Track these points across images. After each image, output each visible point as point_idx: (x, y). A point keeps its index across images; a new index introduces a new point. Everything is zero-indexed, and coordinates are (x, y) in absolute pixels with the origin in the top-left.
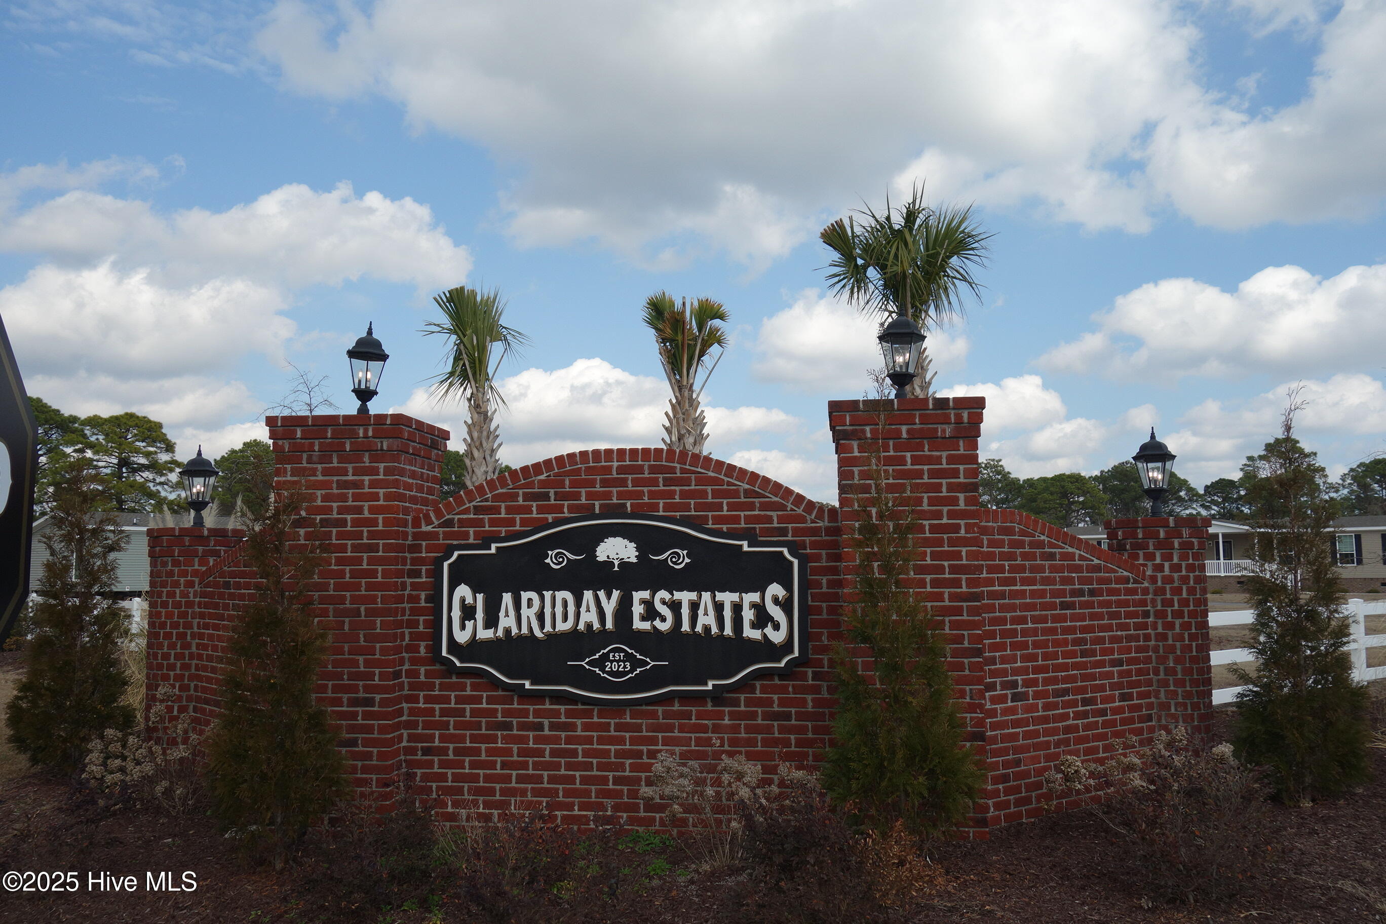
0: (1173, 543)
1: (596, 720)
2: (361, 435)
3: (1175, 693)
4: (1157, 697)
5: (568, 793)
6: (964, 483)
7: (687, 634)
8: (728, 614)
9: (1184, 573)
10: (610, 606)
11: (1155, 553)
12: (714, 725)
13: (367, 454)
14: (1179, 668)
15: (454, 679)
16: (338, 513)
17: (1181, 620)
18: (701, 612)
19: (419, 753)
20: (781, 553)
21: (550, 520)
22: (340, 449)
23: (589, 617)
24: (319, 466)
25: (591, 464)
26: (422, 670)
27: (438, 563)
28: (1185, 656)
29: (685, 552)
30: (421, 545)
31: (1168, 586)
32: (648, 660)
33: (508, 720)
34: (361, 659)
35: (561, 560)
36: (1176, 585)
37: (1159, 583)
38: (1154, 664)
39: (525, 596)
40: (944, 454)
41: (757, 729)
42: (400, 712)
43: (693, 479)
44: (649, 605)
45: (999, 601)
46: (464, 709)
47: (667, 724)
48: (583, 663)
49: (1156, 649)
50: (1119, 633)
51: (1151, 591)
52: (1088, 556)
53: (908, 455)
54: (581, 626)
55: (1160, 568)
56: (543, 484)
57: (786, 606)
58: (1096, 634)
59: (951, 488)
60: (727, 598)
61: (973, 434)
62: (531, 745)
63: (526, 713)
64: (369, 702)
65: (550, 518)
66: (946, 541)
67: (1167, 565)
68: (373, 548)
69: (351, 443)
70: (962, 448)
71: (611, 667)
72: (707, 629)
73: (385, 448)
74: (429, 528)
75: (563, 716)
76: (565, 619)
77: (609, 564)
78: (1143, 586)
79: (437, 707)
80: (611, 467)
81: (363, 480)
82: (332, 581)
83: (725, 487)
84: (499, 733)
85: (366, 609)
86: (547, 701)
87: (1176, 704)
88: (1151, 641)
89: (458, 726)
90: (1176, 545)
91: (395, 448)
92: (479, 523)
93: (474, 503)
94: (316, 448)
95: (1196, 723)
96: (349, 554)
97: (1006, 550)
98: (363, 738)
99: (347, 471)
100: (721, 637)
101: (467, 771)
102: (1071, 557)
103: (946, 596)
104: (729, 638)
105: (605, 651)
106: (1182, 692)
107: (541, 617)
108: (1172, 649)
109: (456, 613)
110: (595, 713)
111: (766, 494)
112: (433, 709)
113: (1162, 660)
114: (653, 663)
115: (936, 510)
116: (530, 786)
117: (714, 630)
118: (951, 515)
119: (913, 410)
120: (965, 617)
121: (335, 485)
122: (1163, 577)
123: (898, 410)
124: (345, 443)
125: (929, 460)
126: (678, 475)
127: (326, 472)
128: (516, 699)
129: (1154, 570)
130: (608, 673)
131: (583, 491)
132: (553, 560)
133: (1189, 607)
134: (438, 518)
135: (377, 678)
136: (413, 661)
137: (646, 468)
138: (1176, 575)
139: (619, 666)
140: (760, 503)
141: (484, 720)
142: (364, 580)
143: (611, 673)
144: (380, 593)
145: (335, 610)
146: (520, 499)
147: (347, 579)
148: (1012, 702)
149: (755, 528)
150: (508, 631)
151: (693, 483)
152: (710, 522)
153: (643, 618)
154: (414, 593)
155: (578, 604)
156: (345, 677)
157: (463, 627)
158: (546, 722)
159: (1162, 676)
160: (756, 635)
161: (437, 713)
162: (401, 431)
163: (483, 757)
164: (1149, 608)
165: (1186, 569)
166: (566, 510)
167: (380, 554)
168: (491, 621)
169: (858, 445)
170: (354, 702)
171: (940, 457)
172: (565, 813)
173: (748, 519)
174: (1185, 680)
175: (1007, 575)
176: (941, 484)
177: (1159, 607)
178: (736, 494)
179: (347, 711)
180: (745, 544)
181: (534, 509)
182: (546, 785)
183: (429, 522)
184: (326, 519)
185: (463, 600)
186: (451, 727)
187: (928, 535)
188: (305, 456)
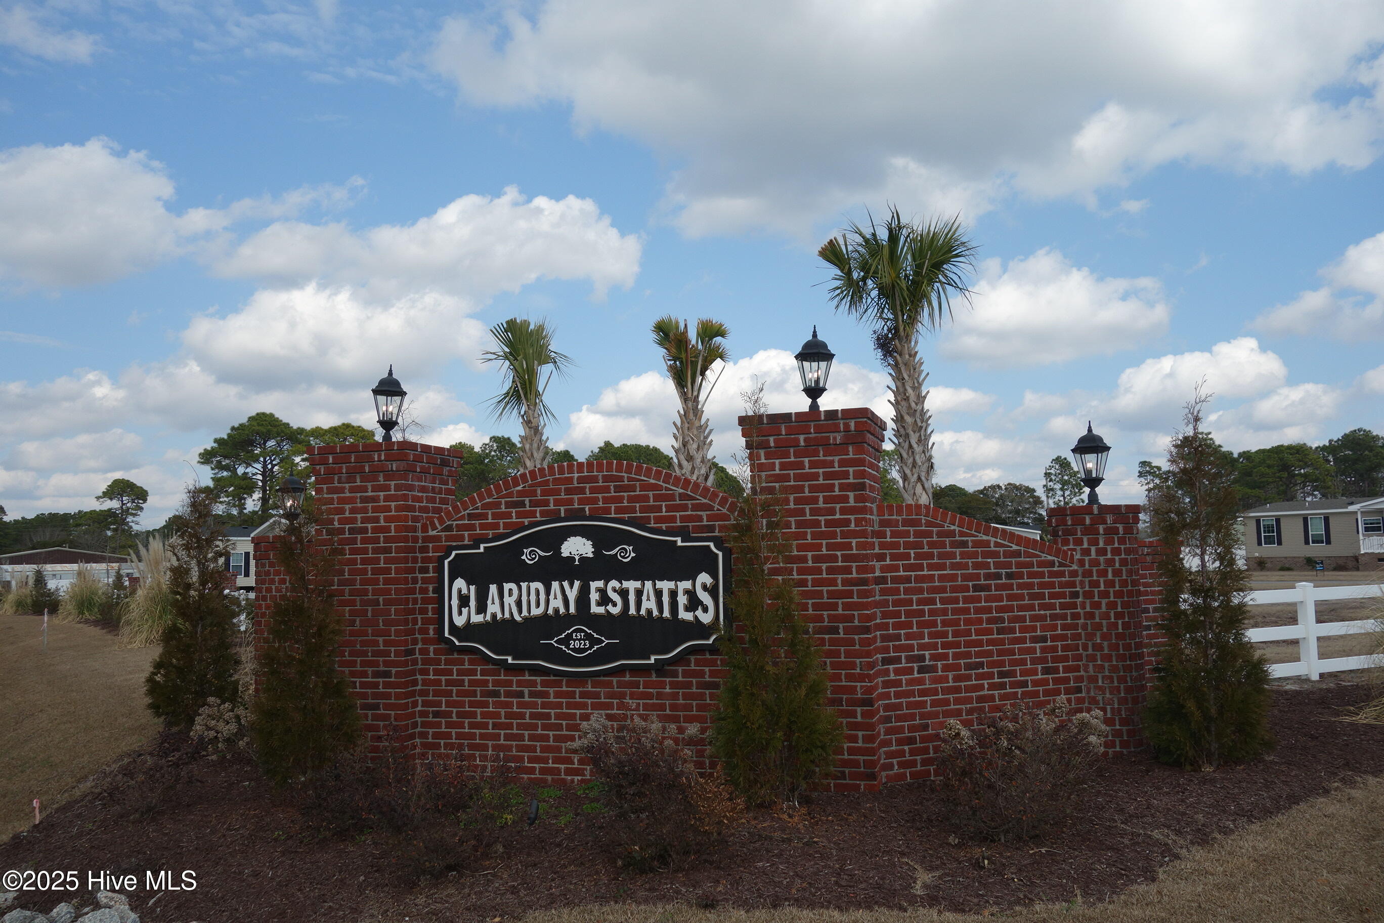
0: (1098, 529)
1: (564, 688)
2: (376, 459)
3: (1102, 667)
4: (1086, 671)
5: (544, 749)
6: (854, 483)
7: (634, 617)
8: (666, 599)
9: (1109, 556)
10: (572, 594)
11: (1082, 538)
12: (657, 692)
13: (381, 474)
14: (1105, 644)
15: (456, 656)
16: (362, 523)
17: (1107, 600)
18: (644, 598)
19: (431, 715)
20: (708, 546)
21: (526, 524)
22: (361, 471)
23: (557, 603)
24: (347, 485)
25: (557, 476)
26: (432, 648)
27: (441, 560)
28: (1111, 633)
29: (631, 548)
30: (428, 546)
31: (1095, 569)
32: (603, 638)
33: (497, 688)
34: (381, 639)
35: (534, 556)
36: (1102, 567)
37: (1087, 566)
38: (1083, 641)
39: (507, 586)
40: (836, 458)
41: (692, 696)
42: (415, 683)
43: (638, 485)
44: (603, 592)
45: (904, 585)
46: (463, 680)
47: (621, 691)
48: (552, 642)
49: (1085, 627)
50: (1042, 612)
51: (1080, 573)
52: (1006, 543)
53: (806, 460)
54: (550, 611)
55: (1087, 552)
56: (520, 494)
57: (713, 591)
58: (1016, 614)
59: (842, 487)
60: (665, 586)
61: (860, 440)
62: (515, 710)
63: (510, 683)
64: (387, 674)
65: (526, 521)
66: (839, 534)
67: (1093, 549)
68: (387, 550)
69: (369, 466)
70: (851, 453)
71: (574, 645)
72: (649, 612)
73: (394, 469)
74: (434, 533)
75: (539, 686)
76: (538, 605)
77: (571, 559)
78: (1071, 569)
79: (443, 678)
80: (572, 478)
81: (379, 496)
82: (358, 577)
83: (664, 492)
84: (490, 700)
85: (384, 599)
86: (527, 673)
87: (1103, 677)
88: (1080, 619)
89: (460, 694)
90: (1101, 531)
91: (402, 469)
92: (471, 527)
93: (468, 511)
94: (344, 471)
95: (1122, 695)
96: (370, 556)
97: (911, 539)
98: (384, 703)
99: (368, 489)
100: (660, 618)
101: (466, 730)
102: (987, 544)
103: (839, 581)
104: (667, 620)
105: (569, 632)
106: (1109, 666)
107: (519, 603)
108: (1099, 627)
109: (455, 602)
110: (564, 683)
111: (698, 497)
112: (440, 680)
113: (1090, 636)
114: (607, 641)
115: (830, 507)
116: (514, 743)
117: (655, 613)
118: (843, 511)
119: (809, 421)
120: (855, 600)
121: (358, 500)
122: (1090, 560)
123: (795, 422)
124: (364, 466)
125: (824, 464)
126: (626, 483)
127: (352, 490)
128: (502, 672)
129: (1082, 555)
130: (572, 650)
131: (551, 498)
132: (529, 556)
133: (1115, 587)
134: (441, 525)
135: (392, 655)
136: (425, 642)
137: (600, 478)
138: (1102, 559)
139: (580, 644)
140: (692, 504)
141: (479, 689)
142: (381, 576)
143: (574, 650)
144: (393, 587)
145: (361, 600)
146: (503, 506)
147: (369, 576)
148: (918, 673)
149: (688, 526)
150: (494, 616)
151: (638, 489)
152: (652, 522)
153: (599, 604)
154: (424, 586)
155: (548, 593)
156: (370, 654)
157: (460, 613)
158: (526, 691)
159: (1090, 651)
160: (688, 616)
161: (443, 683)
162: (406, 455)
163: (479, 719)
164: (1078, 589)
165: (1112, 552)
166: (538, 515)
167: (393, 555)
168: (482, 608)
169: (765, 453)
170: (376, 674)
171: (833, 461)
172: (542, 765)
173: (683, 519)
174: (1111, 656)
175: (912, 561)
176: (833, 485)
177: (1087, 589)
178: (671, 497)
179: (372, 682)
180: (679, 539)
181: (514, 515)
182: (526, 743)
183: (434, 528)
184: (352, 528)
185: (460, 591)
186: (454, 695)
187: (824, 529)
188: (336, 477)
